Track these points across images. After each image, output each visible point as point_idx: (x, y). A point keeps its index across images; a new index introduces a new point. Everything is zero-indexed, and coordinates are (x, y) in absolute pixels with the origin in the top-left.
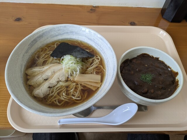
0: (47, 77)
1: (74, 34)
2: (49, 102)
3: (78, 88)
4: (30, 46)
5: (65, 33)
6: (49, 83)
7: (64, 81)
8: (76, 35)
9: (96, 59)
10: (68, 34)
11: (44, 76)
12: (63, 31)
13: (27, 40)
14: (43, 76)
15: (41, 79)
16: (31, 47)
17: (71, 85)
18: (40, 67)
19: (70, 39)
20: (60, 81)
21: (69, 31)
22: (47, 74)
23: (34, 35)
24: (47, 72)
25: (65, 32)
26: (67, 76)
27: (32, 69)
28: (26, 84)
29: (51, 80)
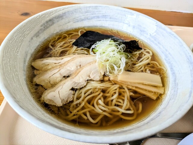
0: (68, 72)
1: (107, 19)
2: (71, 117)
3: (123, 93)
4: (42, 27)
5: (94, 17)
6: (72, 82)
7: (97, 81)
8: (110, 21)
9: (145, 53)
10: (98, 19)
11: (64, 71)
12: (93, 14)
13: (40, 17)
14: (61, 70)
15: (58, 75)
16: (44, 30)
17: (110, 87)
18: (57, 58)
19: (101, 27)
20: (91, 80)
21: (100, 15)
22: (68, 68)
23: (51, 13)
24: (69, 65)
25: (94, 15)
26: (103, 74)
27: (42, 61)
28: (31, 81)
29: (76, 77)
